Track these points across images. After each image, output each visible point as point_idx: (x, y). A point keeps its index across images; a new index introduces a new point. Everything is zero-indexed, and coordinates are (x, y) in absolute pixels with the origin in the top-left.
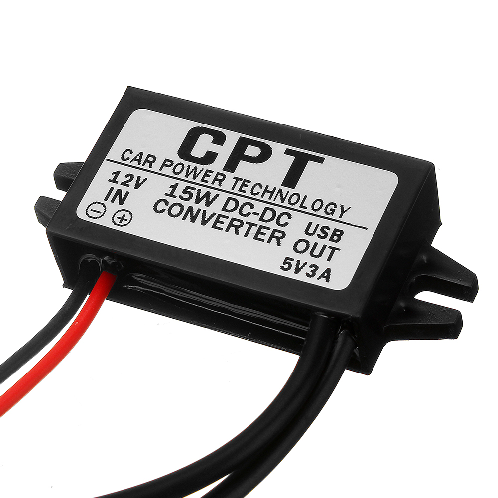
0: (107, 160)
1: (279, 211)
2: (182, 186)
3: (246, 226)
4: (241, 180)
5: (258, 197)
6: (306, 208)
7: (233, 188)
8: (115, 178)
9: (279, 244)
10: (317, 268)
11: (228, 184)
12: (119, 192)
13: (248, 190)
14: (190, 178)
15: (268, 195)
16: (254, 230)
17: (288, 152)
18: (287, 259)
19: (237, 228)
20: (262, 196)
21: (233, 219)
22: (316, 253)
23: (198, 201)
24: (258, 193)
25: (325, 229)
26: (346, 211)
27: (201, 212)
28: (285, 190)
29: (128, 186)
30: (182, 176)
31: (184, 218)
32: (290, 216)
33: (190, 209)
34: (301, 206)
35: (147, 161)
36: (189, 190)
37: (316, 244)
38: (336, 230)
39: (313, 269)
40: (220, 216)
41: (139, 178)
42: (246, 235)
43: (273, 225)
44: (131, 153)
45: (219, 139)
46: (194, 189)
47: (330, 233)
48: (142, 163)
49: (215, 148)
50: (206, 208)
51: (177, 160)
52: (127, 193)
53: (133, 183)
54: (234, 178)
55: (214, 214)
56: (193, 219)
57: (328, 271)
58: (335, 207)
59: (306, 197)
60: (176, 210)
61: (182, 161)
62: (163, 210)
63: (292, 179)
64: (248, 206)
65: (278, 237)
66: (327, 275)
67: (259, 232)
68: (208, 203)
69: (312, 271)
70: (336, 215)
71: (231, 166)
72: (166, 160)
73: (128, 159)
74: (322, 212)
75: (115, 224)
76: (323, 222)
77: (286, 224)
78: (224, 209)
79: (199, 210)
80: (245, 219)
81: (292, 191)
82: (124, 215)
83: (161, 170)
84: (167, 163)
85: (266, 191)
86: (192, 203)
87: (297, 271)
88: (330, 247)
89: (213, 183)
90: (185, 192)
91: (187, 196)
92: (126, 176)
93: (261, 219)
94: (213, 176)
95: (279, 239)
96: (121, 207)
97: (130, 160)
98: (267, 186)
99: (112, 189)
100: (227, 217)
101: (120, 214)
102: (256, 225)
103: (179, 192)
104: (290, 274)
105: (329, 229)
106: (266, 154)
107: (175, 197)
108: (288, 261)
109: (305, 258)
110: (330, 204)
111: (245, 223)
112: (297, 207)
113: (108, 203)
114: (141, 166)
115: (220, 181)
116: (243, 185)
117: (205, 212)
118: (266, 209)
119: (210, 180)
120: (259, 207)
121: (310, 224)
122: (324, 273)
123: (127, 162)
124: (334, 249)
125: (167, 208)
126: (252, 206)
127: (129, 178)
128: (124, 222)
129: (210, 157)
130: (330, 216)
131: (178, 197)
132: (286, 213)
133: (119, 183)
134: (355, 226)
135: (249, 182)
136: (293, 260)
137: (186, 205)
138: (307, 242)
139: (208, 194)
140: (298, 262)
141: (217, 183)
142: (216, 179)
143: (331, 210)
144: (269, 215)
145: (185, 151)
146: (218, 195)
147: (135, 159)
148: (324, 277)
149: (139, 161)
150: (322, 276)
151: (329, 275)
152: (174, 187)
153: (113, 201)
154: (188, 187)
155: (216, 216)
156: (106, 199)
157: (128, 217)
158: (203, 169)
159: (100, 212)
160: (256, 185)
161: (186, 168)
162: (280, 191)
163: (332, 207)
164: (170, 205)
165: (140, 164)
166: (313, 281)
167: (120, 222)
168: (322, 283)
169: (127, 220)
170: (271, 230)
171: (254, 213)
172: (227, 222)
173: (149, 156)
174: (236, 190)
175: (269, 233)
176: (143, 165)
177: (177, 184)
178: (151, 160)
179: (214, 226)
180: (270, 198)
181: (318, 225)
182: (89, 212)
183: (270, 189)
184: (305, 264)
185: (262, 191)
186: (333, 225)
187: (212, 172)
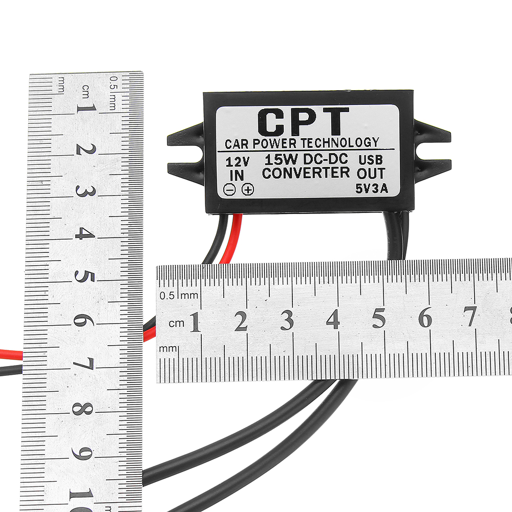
0: (218, 152)
1: (338, 153)
2: (273, 155)
3: (324, 171)
4: (306, 139)
5: (321, 148)
6: (353, 146)
7: (304, 147)
8: (230, 163)
9: (348, 176)
10: (377, 185)
11: (299, 145)
12: (237, 172)
13: (313, 144)
14: (275, 148)
15: (326, 145)
16: (329, 171)
17: (325, 110)
18: (357, 185)
19: (318, 173)
20: (324, 147)
21: (314, 168)
22: (372, 175)
23: (287, 163)
24: (320, 145)
25: (371, 158)
26: (377, 141)
27: (293, 170)
28: (335, 137)
29: (240, 166)
30: (269, 148)
31: (285, 177)
32: (346, 156)
33: (285, 170)
34: (350, 146)
35: (243, 144)
36: (278, 157)
37: (370, 169)
38: (377, 156)
39: (375, 186)
40: (305, 169)
41: (244, 158)
42: (326, 177)
43: (339, 164)
44: (231, 142)
45: (279, 115)
46: (281, 155)
47: (374, 159)
48: (240, 146)
49: (280, 122)
50: (294, 166)
51: (261, 138)
52: (242, 171)
53: (242, 163)
54: (301, 139)
55: (301, 168)
56: (290, 176)
57: (384, 185)
58: (370, 140)
59: (349, 138)
60: (277, 173)
61: (264, 137)
62: (270, 176)
63: (336, 130)
64: (318, 156)
65: (345, 172)
67: (333, 172)
68: (294, 162)
69: (375, 188)
70: (373, 146)
71: (295, 132)
72: (254, 140)
73: (231, 146)
74: (363, 147)
75: (246, 195)
76: (368, 153)
77: (346, 161)
78: (305, 163)
79: (291, 169)
80: (321, 166)
81: (340, 137)
82: (248, 187)
83: (255, 148)
84: (256, 142)
85: (324, 142)
86: (283, 165)
87: (367, 191)
88: (378, 169)
89: (290, 147)
90: (276, 159)
91: (279, 161)
92: (236, 159)
93: (330, 163)
94: (288, 141)
95: (346, 173)
96: (243, 182)
97: (232, 147)
98: (324, 139)
99: (231, 171)
100: (310, 168)
101: (245, 187)
102: (329, 168)
103: (273, 160)
104: (363, 195)
105: (373, 157)
106: (312, 117)
107: (272, 164)
108: (358, 186)
109: (367, 181)
110: (366, 139)
111: (322, 168)
112: (347, 147)
113: (234, 182)
114: (241, 149)
115: (294, 144)
116: (309, 143)
117: (294, 168)
118: (330, 155)
119: (287, 145)
120: (326, 155)
121: (360, 156)
122: (383, 188)
123: (231, 149)
124: (381, 169)
125: (271, 173)
126: (321, 156)
127: (238, 160)
128: (250, 192)
129: (280, 130)
130: (369, 148)
131: (274, 164)
132: (343, 154)
133: (234, 166)
134: (386, 149)
135: (312, 139)
136: (361, 185)
137: (282, 167)
138: (364, 170)
139: (291, 156)
140: (365, 185)
141: (292, 146)
142: (291, 144)
143: (368, 143)
144: (333, 159)
145: (262, 129)
146: (297, 155)
147: (235, 146)
148: (384, 190)
149: (238, 146)
150: (382, 190)
151: (386, 188)
152: (268, 157)
153: (236, 180)
154: (277, 155)
155: (303, 169)
156: (232, 180)
157: (251, 187)
158: (279, 139)
159: (233, 190)
160: (316, 140)
161: (269, 142)
162: (333, 139)
163: (367, 141)
164: (272, 171)
165: (239, 148)
166: (378, 195)
167: (248, 192)
168: (384, 194)
169: (251, 190)
170: (340, 168)
171: (324, 160)
172: (311, 171)
173: (242, 140)
174: (306, 148)
175: (339, 170)
176: (242, 148)
177: (269, 155)
178: (245, 143)
179: (305, 177)
180: (329, 147)
181: (365, 156)
182: (226, 192)
183: (326, 140)
184: (369, 184)
185: (322, 143)
186: (374, 153)
187: (286, 139)
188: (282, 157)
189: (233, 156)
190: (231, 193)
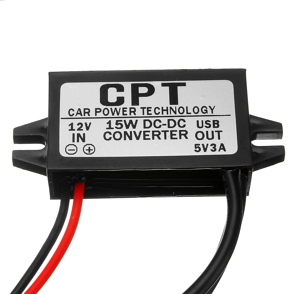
0: (61, 118)
1: (177, 119)
2: (113, 121)
3: (162, 134)
4: (145, 108)
5: (160, 115)
6: (190, 113)
7: (143, 114)
8: (72, 127)
9: (187, 138)
10: (215, 145)
11: (139, 112)
12: (79, 135)
13: (152, 112)
14: (116, 115)
15: (165, 112)
16: (168, 134)
17: (163, 85)
18: (196, 145)
19: (158, 136)
20: (163, 114)
21: (153, 132)
22: (210, 137)
23: (127, 127)
24: (159, 113)
25: (208, 122)
26: (213, 109)
27: (133, 133)
28: (173, 107)
29: (82, 130)
30: (110, 115)
31: (125, 139)
32: (184, 121)
33: (126, 133)
34: (187, 113)
35: (85, 113)
36: (119, 122)
37: (207, 132)
38: (214, 121)
39: (213, 146)
40: (144, 132)
41: (86, 123)
42: (165, 138)
43: (177, 128)
44: (73, 110)
45: (120, 89)
46: (121, 121)
47: (211, 123)
48: (83, 114)
49: (120, 94)
50: (134, 130)
51: (102, 107)
52: (84, 134)
53: (84, 127)
54: (141, 108)
55: (141, 132)
56: (130, 138)
57: (222, 145)
58: (207, 108)
59: (187, 107)
60: (117, 136)
61: (105, 107)
62: (110, 138)
63: (174, 99)
64: (157, 122)
65: (184, 134)
66: (222, 147)
67: (172, 135)
68: (134, 127)
69: (213, 148)
70: (209, 113)
71: (135, 101)
72: (96, 109)
73: (73, 114)
74: (200, 113)
75: (87, 154)
76: (205, 119)
77: (184, 126)
78: (145, 127)
79: (131, 132)
80: (160, 130)
81: (178, 106)
83: (96, 115)
84: (97, 110)
85: (163, 110)
86: (124, 129)
87: (205, 150)
88: (216, 131)
89: (130, 114)
90: (117, 124)
91: (119, 126)
92: (78, 125)
93: (169, 127)
94: (128, 110)
96: (85, 144)
97: (75, 115)
98: (162, 108)
99: (74, 135)
100: (149, 131)
101: (87, 147)
102: (168, 131)
103: (113, 125)
104: (202, 153)
105: (210, 121)
106: (151, 91)
107: (113, 128)
108: (197, 146)
109: (205, 141)
110: (203, 107)
111: (161, 132)
112: (185, 114)
113: (76, 143)
114: (83, 117)
115: (134, 112)
116: (148, 111)
117: (135, 132)
118: (169, 120)
119: (128, 112)
120: (164, 121)
121: (198, 121)
122: (221, 147)
123: (74, 117)
124: (219, 132)
125: (112, 136)
126: (160, 121)
127: (80, 125)
128: (91, 152)
129: (120, 101)
130: (206, 114)
131: (114, 128)
132: (181, 120)
133: (76, 130)
134: (223, 115)
135: (151, 108)
136: (199, 145)
137: (122, 131)
138: (202, 132)
139: (131, 122)
140: (203, 145)
141: (132, 114)
142: (131, 112)
143: (205, 110)
144: (172, 124)
145: (104, 100)
146: (137, 121)
147: (77, 113)
148: (222, 149)
149: (81, 114)
150: (220, 149)
151: (224, 147)
152: (109, 123)
153: (78, 141)
154: (117, 121)
155: (142, 133)
156: (73, 141)
157: (92, 148)
158: (120, 108)
159: (74, 150)
160: (155, 108)
161: (110, 110)
162: (171, 108)
163: (204, 109)
164: (112, 134)
165: (82, 116)
166: (217, 153)
167: (89, 152)
168: (222, 153)
169: (92, 150)
170: (178, 131)
171: (163, 125)
172: (150, 134)
173: (85, 109)
174: (146, 115)
175: (178, 133)
176: (84, 115)
177: (110, 121)
178: (87, 111)
179: (145, 139)
180: (167, 114)
181: (202, 121)
182: (68, 152)
183: (165, 108)
184: (207, 145)
185: (161, 111)
186: (211, 119)
187: (126, 108)
188: (123, 123)
189: (75, 122)
190: (73, 152)
